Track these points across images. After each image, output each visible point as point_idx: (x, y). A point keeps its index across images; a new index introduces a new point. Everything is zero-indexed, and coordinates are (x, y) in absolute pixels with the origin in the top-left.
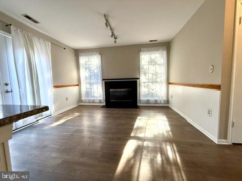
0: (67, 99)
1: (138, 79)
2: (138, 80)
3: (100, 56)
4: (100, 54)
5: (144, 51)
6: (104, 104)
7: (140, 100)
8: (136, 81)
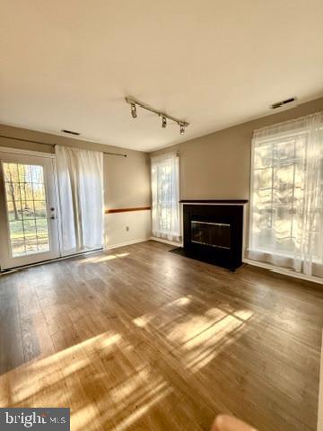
0: (128, 229)
1: (245, 201)
2: (245, 206)
3: (177, 160)
4: (178, 155)
5: (260, 136)
6: (182, 245)
7: (247, 252)
8: (242, 207)
